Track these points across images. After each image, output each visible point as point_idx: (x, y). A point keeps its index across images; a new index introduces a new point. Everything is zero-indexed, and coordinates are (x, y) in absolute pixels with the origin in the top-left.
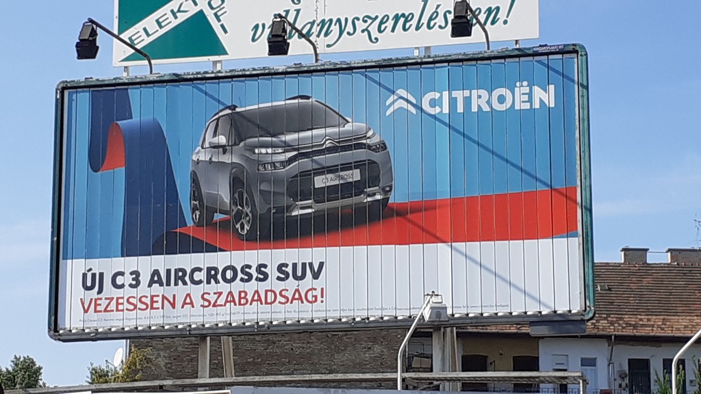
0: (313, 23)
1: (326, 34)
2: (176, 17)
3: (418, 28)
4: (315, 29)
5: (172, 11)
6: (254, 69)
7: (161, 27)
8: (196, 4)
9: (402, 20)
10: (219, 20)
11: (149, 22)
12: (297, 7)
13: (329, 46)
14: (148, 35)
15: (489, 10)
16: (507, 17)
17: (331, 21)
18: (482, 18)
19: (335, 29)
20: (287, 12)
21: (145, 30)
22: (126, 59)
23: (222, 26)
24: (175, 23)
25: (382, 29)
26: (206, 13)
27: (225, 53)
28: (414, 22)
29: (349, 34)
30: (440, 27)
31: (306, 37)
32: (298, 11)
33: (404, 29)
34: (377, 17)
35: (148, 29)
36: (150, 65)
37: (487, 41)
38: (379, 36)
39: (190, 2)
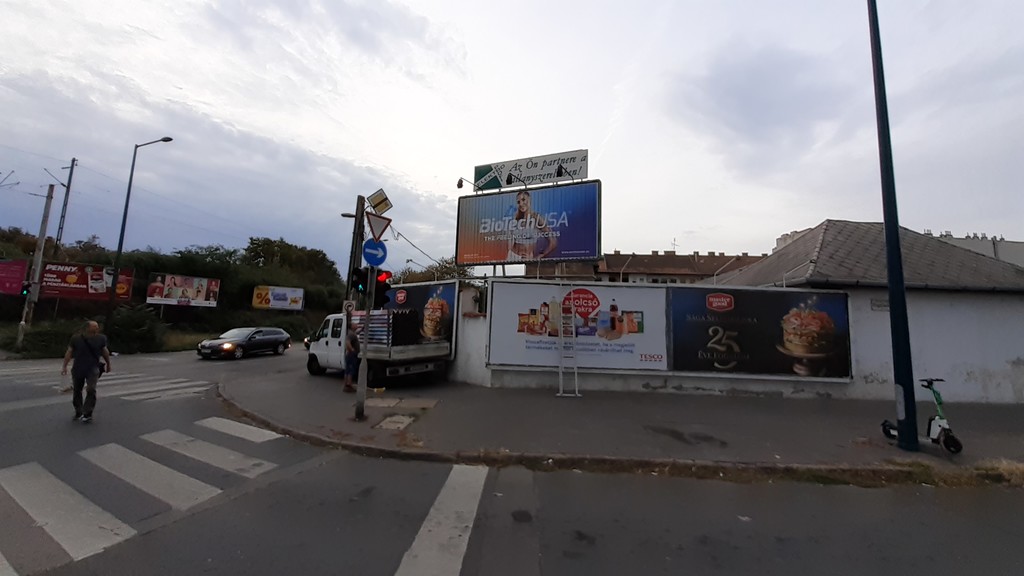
0: (525, 178)
5: (488, 176)
6: (509, 191)
7: (486, 181)
10: (501, 178)
11: (483, 179)
13: (529, 184)
14: (482, 183)
15: (574, 171)
16: (579, 172)
17: (530, 175)
18: (571, 174)
19: (531, 179)
20: (518, 175)
22: (476, 190)
23: (502, 180)
24: (489, 179)
26: (497, 176)
27: (503, 187)
28: (553, 176)
29: (535, 180)
31: (523, 181)
32: (521, 174)
33: (551, 178)
35: (483, 181)
36: (482, 191)
37: (573, 180)
38: (543, 180)
39: (493, 173)
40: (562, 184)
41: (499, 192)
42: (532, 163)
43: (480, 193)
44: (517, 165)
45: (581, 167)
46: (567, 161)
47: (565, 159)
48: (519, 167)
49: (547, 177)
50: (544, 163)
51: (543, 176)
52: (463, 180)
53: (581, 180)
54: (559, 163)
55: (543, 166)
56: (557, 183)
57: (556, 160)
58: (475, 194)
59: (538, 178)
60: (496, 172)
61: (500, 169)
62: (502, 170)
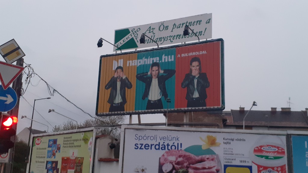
0: (157, 39)
1: (161, 41)
2: (127, 39)
3: (182, 38)
4: (158, 40)
6: (143, 50)
7: (124, 42)
8: (132, 36)
9: (179, 36)
10: (136, 39)
13: (161, 44)
14: (121, 44)
15: (200, 32)
16: (204, 33)
17: (162, 38)
18: (198, 34)
19: (163, 40)
20: (152, 36)
21: (120, 43)
22: (116, 50)
23: (137, 41)
24: (127, 41)
25: (174, 38)
26: (134, 38)
27: (138, 47)
28: (181, 36)
29: (166, 40)
30: (188, 37)
31: (156, 42)
32: (154, 36)
33: (179, 38)
35: (121, 42)
36: (121, 51)
37: (199, 40)
38: (173, 40)
39: (130, 36)
40: (189, 43)
41: (135, 51)
42: (163, 26)
43: (119, 52)
45: (206, 29)
46: (193, 23)
47: (192, 22)
48: (152, 29)
49: (176, 37)
50: (174, 26)
51: (173, 37)
52: (103, 40)
53: (206, 39)
54: (186, 25)
55: (173, 29)
56: (185, 43)
57: (184, 23)
58: (115, 53)
59: (168, 39)
60: (132, 35)
61: (135, 31)
62: (137, 32)
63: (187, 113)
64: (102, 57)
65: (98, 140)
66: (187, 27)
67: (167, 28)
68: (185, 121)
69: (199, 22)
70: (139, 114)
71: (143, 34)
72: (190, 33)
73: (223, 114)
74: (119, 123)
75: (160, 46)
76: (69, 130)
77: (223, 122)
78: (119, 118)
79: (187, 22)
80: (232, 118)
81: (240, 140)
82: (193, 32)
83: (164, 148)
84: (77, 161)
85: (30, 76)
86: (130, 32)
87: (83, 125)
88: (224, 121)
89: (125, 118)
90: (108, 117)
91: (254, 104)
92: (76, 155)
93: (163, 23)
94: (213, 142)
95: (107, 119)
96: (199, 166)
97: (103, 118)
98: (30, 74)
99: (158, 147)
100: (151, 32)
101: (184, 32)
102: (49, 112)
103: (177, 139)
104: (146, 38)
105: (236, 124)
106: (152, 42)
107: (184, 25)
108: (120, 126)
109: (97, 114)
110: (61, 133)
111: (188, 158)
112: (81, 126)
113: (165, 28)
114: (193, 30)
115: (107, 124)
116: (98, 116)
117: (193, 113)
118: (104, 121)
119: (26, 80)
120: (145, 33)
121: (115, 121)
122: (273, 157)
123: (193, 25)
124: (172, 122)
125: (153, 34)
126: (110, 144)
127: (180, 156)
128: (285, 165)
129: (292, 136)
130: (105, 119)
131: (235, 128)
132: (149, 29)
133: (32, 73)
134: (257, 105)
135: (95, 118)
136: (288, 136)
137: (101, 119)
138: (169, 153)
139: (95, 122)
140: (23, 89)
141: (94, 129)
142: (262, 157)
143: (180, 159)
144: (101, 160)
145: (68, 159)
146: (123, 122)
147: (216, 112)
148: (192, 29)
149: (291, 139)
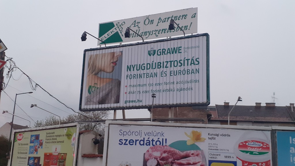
0: (143, 33)
1: (146, 35)
2: (112, 33)
3: (167, 32)
4: (143, 34)
5: (111, 32)
6: (128, 44)
7: (108, 36)
8: (116, 30)
9: (164, 30)
10: (121, 33)
11: (106, 35)
12: (139, 29)
13: (146, 38)
15: (185, 27)
16: (190, 27)
17: (147, 32)
18: (183, 29)
19: (148, 34)
20: (137, 30)
21: (105, 37)
23: (122, 35)
24: (112, 35)
26: (118, 31)
27: (123, 41)
28: (167, 31)
29: (151, 35)
30: (173, 32)
31: (141, 36)
32: (139, 30)
33: (164, 33)
34: (158, 30)
36: (105, 45)
37: (184, 34)
38: (158, 35)
39: (115, 29)
40: (174, 38)
41: (120, 45)
42: (149, 20)
43: (103, 46)
44: (135, 22)
45: (192, 23)
46: (179, 17)
47: (177, 16)
48: (137, 23)
49: (161, 32)
50: (159, 21)
51: (158, 31)
52: (87, 34)
53: (192, 34)
54: (172, 19)
55: (158, 23)
56: (170, 37)
57: (170, 17)
58: (99, 47)
59: (153, 33)
60: (117, 28)
61: (120, 25)
62: (122, 26)
63: (172, 108)
64: (86, 51)
65: (82, 136)
66: (172, 21)
67: (152, 22)
68: (170, 117)
69: (185, 16)
70: (123, 109)
71: (128, 28)
72: (175, 28)
73: (207, 109)
74: (103, 118)
75: (145, 41)
76: (51, 125)
77: (208, 118)
78: (103, 113)
79: (173, 16)
80: (217, 113)
81: (225, 135)
82: (178, 26)
83: (148, 144)
84: (60, 157)
85: (12, 70)
86: (114, 26)
87: (65, 120)
88: (209, 116)
89: (109, 113)
90: (91, 112)
91: (239, 99)
92: (59, 151)
93: (149, 17)
94: (198, 137)
95: (91, 114)
96: (184, 161)
97: (86, 113)
98: (12, 68)
99: (142, 142)
100: (136, 26)
101: (169, 26)
102: (32, 107)
103: (162, 134)
104: (131, 32)
105: (221, 119)
106: (137, 36)
107: (170, 19)
108: (104, 121)
109: (80, 109)
110: (44, 128)
111: (173, 154)
112: (64, 121)
113: (150, 22)
114: (179, 24)
115: (91, 119)
116: (81, 111)
117: (178, 108)
118: (88, 116)
119: (7, 74)
120: (130, 27)
121: (98, 116)
122: (258, 152)
123: (179, 20)
124: (157, 117)
125: (138, 28)
126: (94, 140)
127: (165, 152)
128: (270, 160)
129: (277, 131)
130: (88, 114)
131: (220, 123)
132: (134, 23)
133: (14, 67)
134: (242, 101)
135: (78, 113)
136: (273, 132)
137: (84, 114)
138: (154, 148)
139: (79, 117)
140: (4, 83)
141: (78, 125)
142: (247, 152)
143: (165, 155)
144: (85, 156)
145: (51, 155)
146: (107, 117)
147: (201, 107)
148: (177, 24)
149: (276, 134)
